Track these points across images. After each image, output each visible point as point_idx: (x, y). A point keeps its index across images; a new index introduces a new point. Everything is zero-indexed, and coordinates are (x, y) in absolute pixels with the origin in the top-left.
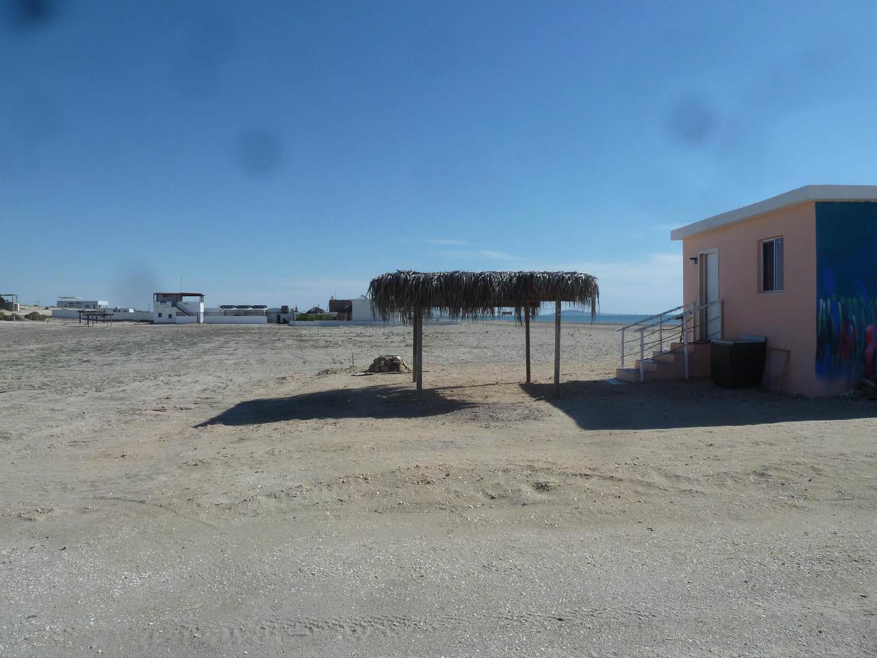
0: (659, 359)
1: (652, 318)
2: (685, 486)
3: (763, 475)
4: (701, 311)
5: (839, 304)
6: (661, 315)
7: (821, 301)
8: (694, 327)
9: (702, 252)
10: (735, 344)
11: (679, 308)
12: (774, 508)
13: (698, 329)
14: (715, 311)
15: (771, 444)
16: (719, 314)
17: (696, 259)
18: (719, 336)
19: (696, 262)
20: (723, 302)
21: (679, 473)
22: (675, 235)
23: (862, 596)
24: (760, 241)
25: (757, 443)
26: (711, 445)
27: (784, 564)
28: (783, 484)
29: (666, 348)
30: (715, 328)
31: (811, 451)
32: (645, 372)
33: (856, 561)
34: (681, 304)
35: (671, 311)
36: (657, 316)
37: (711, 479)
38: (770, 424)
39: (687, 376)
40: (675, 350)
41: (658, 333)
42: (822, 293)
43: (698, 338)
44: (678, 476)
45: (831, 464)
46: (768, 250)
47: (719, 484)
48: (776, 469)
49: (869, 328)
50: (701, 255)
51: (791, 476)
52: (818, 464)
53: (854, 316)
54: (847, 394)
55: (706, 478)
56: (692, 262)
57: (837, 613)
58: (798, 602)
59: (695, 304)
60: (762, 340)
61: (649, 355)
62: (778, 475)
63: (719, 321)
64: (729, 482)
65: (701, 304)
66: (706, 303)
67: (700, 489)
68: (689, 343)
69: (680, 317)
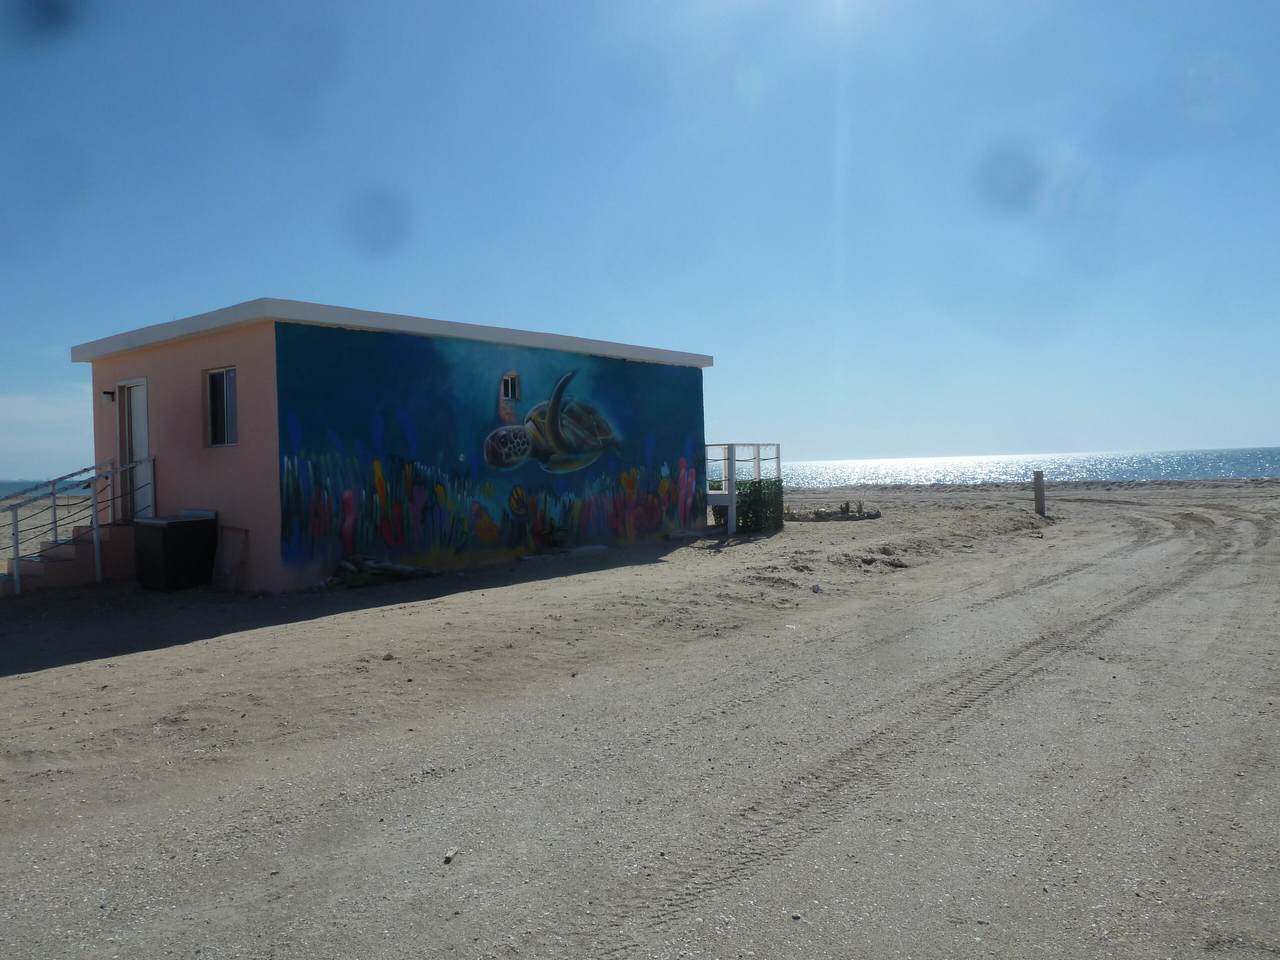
0: (50, 555)
1: (38, 486)
2: (40, 765)
3: (175, 721)
4: (123, 473)
5: (309, 463)
6: (54, 483)
7: (286, 459)
8: (113, 499)
9: (122, 383)
10: (169, 524)
11: (86, 470)
12: (182, 770)
13: (119, 502)
14: (144, 474)
15: (201, 671)
16: (150, 479)
17: (112, 394)
18: (150, 512)
19: (114, 399)
20: (154, 460)
21: (32, 746)
22: (78, 353)
23: (272, 874)
24: (205, 371)
25: (180, 673)
26: (105, 687)
27: (173, 858)
28: (203, 730)
29: (65, 534)
30: (144, 498)
31: (253, 671)
32: (21, 577)
33: (277, 822)
34: (93, 463)
35: (72, 475)
36: (46, 484)
37: (89, 745)
38: (208, 640)
39: (99, 578)
40: (80, 538)
41: (50, 511)
42: (287, 446)
43: (119, 515)
44: (31, 752)
45: (278, 686)
46: (217, 386)
47: (101, 751)
48: (198, 708)
49: (347, 494)
50: (122, 388)
51: (219, 715)
52: (260, 689)
53: (328, 480)
54: (322, 583)
55: (81, 745)
56: (106, 399)
57: (232, 911)
58: (178, 913)
59: (113, 464)
60: (211, 515)
61: (30, 548)
62: (198, 717)
63: (149, 490)
64: (120, 743)
65: (122, 464)
66: (131, 461)
67: (65, 765)
68: (101, 526)
69: (88, 485)
